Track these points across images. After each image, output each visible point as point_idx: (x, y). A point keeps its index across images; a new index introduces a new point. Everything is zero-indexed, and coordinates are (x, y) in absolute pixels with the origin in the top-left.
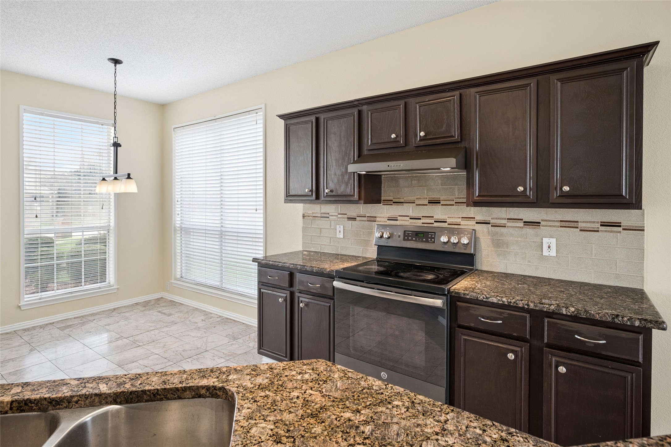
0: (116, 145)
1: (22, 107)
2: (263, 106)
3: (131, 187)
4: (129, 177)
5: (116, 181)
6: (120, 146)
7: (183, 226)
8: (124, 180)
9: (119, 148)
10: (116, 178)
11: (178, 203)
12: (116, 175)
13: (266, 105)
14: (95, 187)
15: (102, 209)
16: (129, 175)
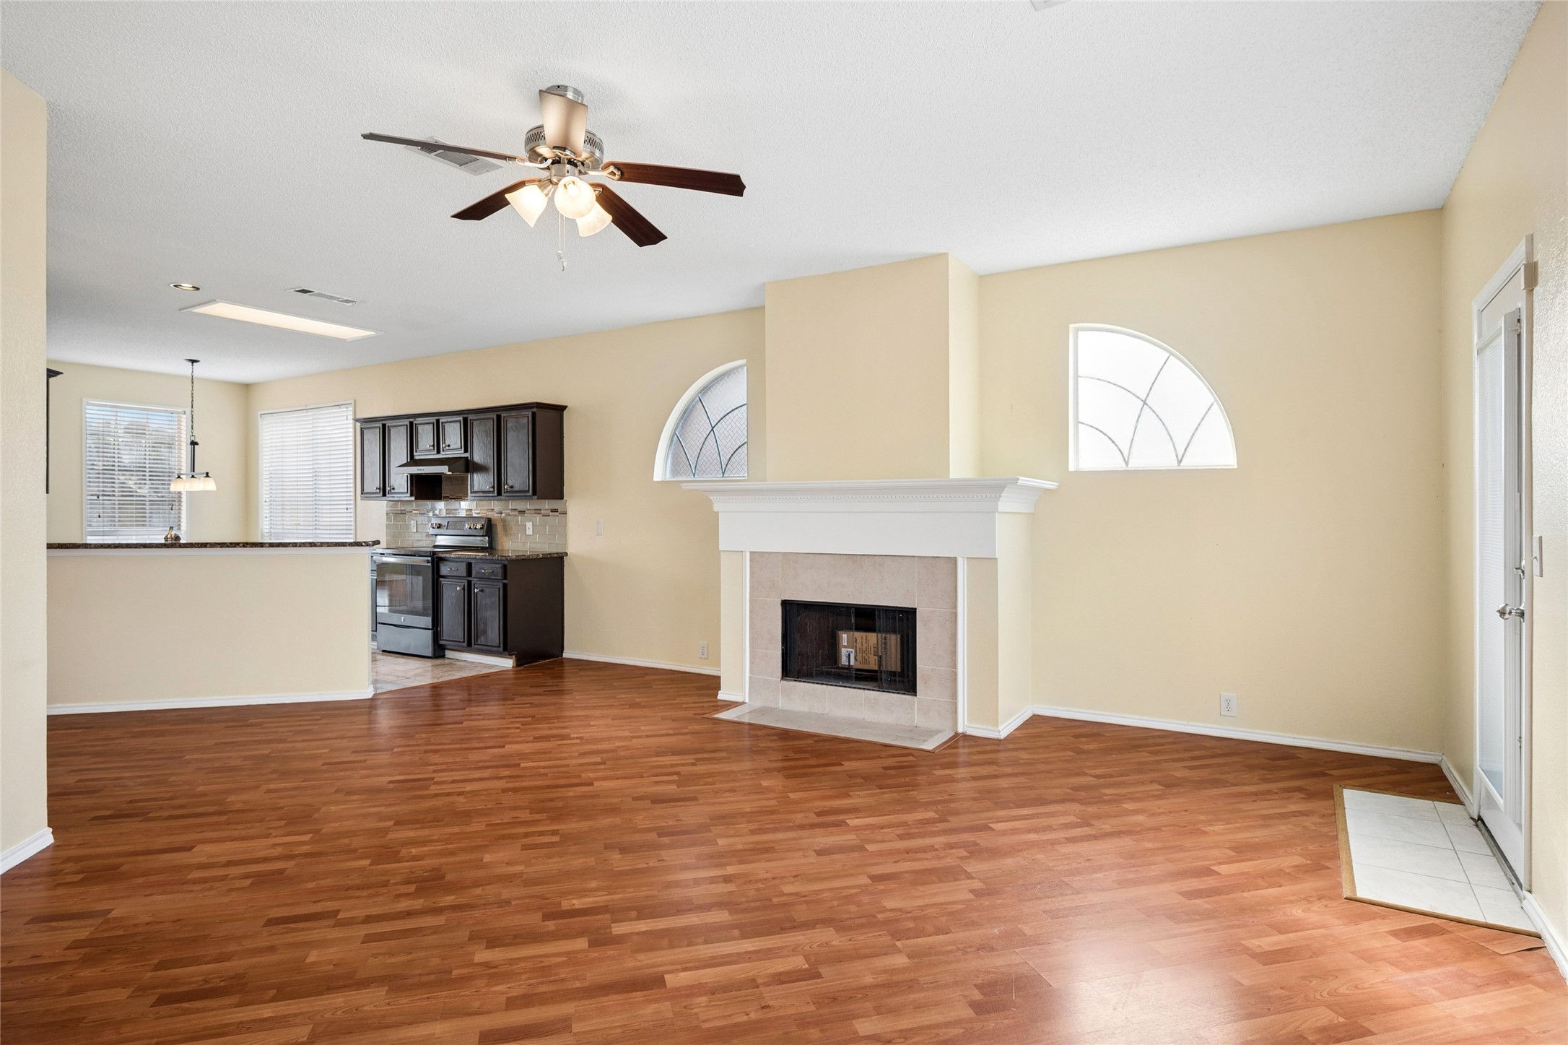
0: (194, 443)
1: (85, 400)
2: (352, 402)
3: (209, 485)
4: (207, 475)
5: (193, 479)
6: (197, 444)
7: (273, 531)
8: (203, 479)
9: (196, 446)
10: (193, 477)
11: (265, 504)
12: (193, 473)
13: (355, 401)
14: (169, 484)
15: (172, 509)
16: (207, 473)
